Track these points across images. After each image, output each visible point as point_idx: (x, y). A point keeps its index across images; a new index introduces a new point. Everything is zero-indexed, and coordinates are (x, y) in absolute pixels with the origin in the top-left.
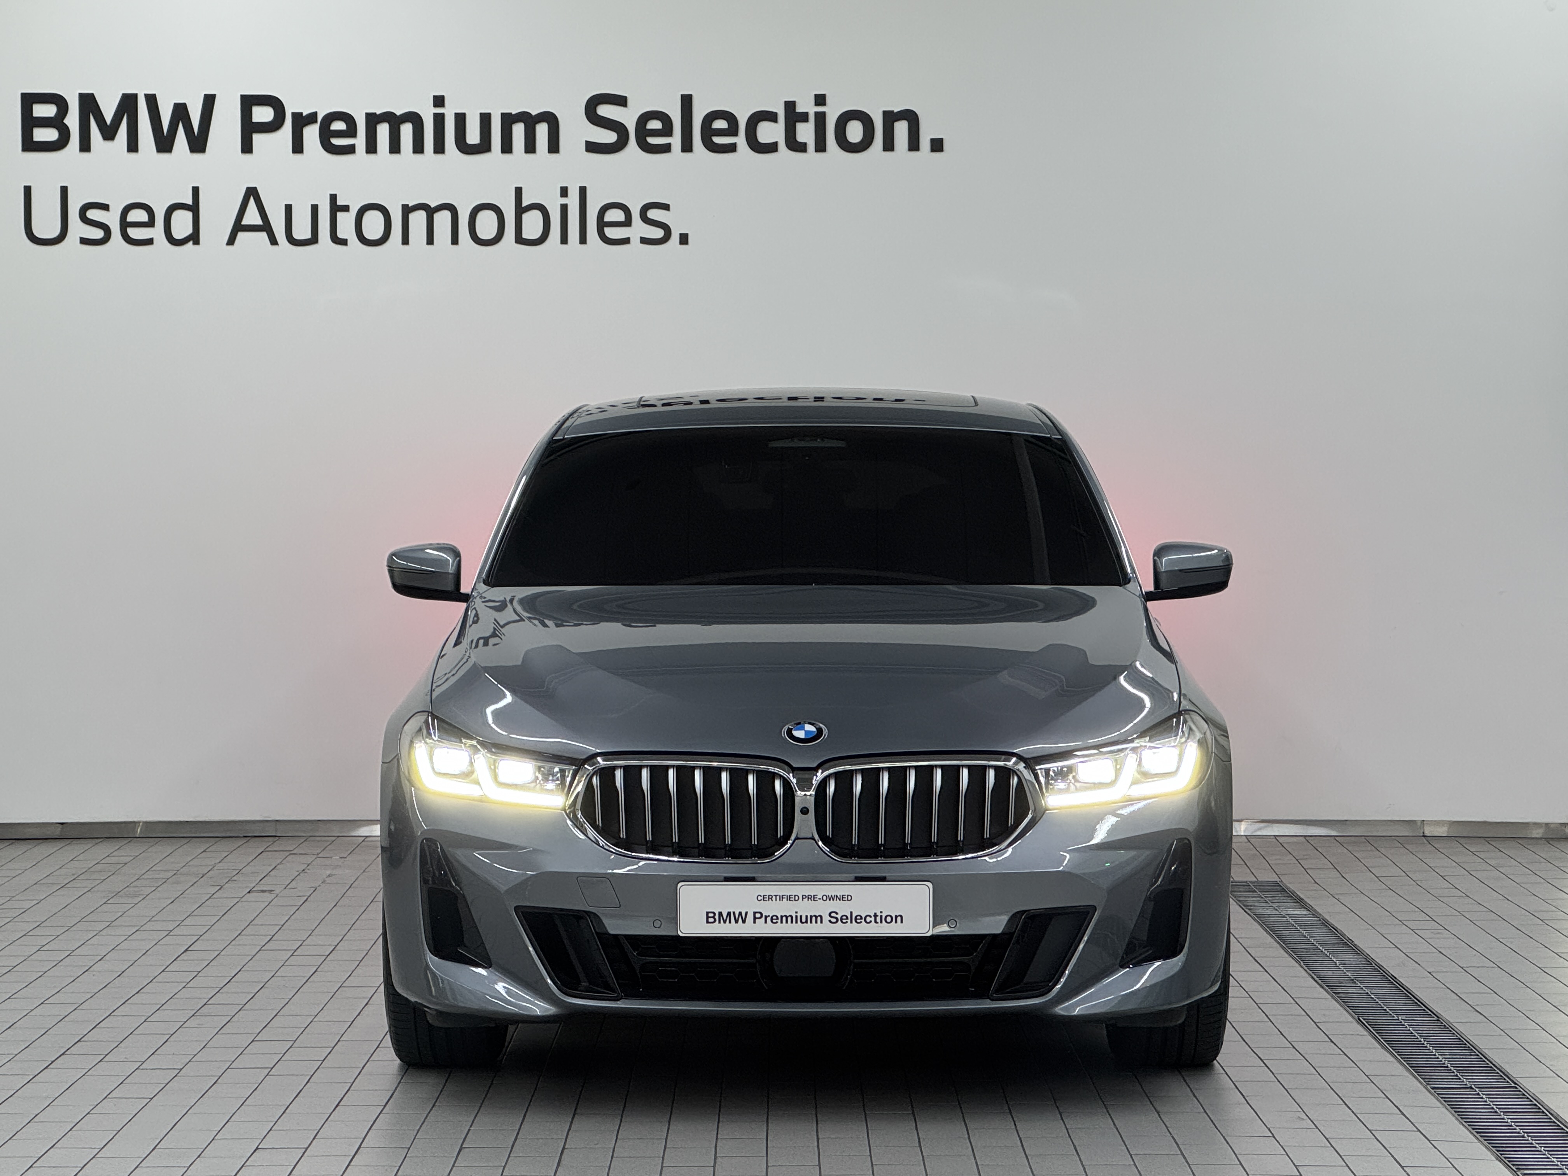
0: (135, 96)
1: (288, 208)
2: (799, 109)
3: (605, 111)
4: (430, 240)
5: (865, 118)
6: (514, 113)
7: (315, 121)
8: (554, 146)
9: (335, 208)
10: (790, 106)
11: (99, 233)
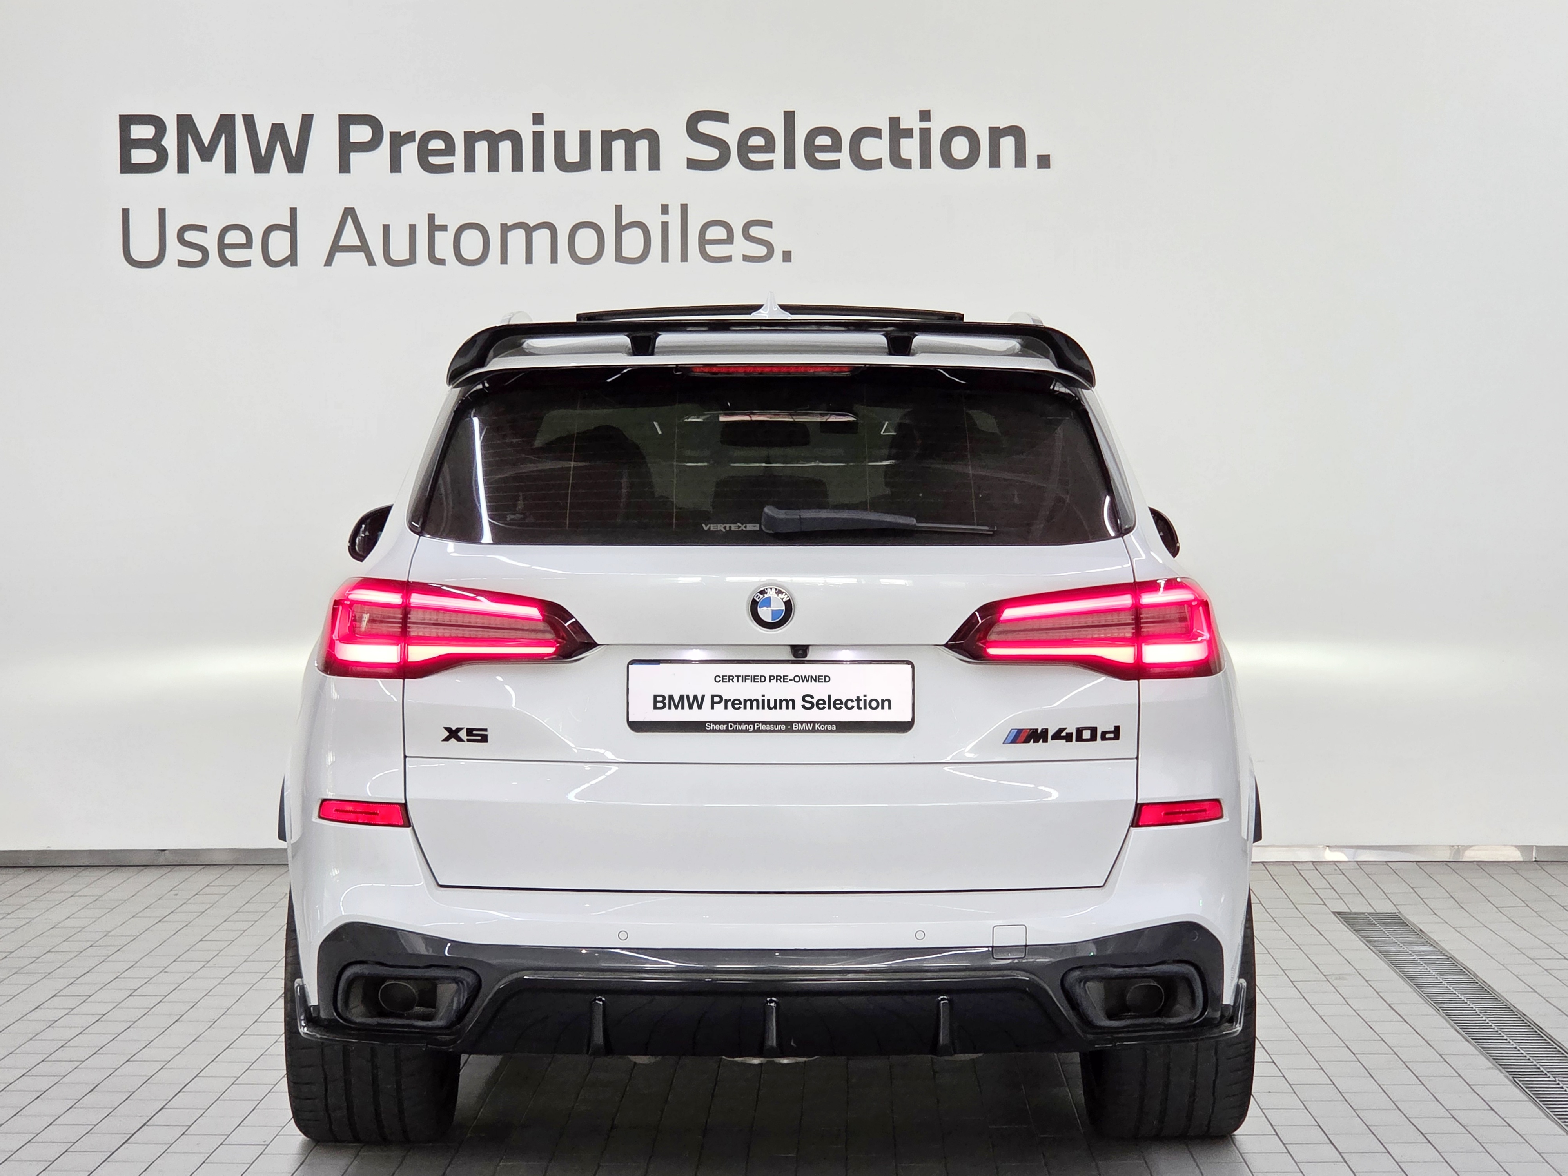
0: (233, 117)
1: (386, 228)
2: (903, 126)
3: (705, 127)
4: (529, 260)
5: (970, 134)
6: (613, 131)
7: (414, 141)
8: (654, 163)
9: (434, 227)
10: (894, 122)
11: (197, 256)
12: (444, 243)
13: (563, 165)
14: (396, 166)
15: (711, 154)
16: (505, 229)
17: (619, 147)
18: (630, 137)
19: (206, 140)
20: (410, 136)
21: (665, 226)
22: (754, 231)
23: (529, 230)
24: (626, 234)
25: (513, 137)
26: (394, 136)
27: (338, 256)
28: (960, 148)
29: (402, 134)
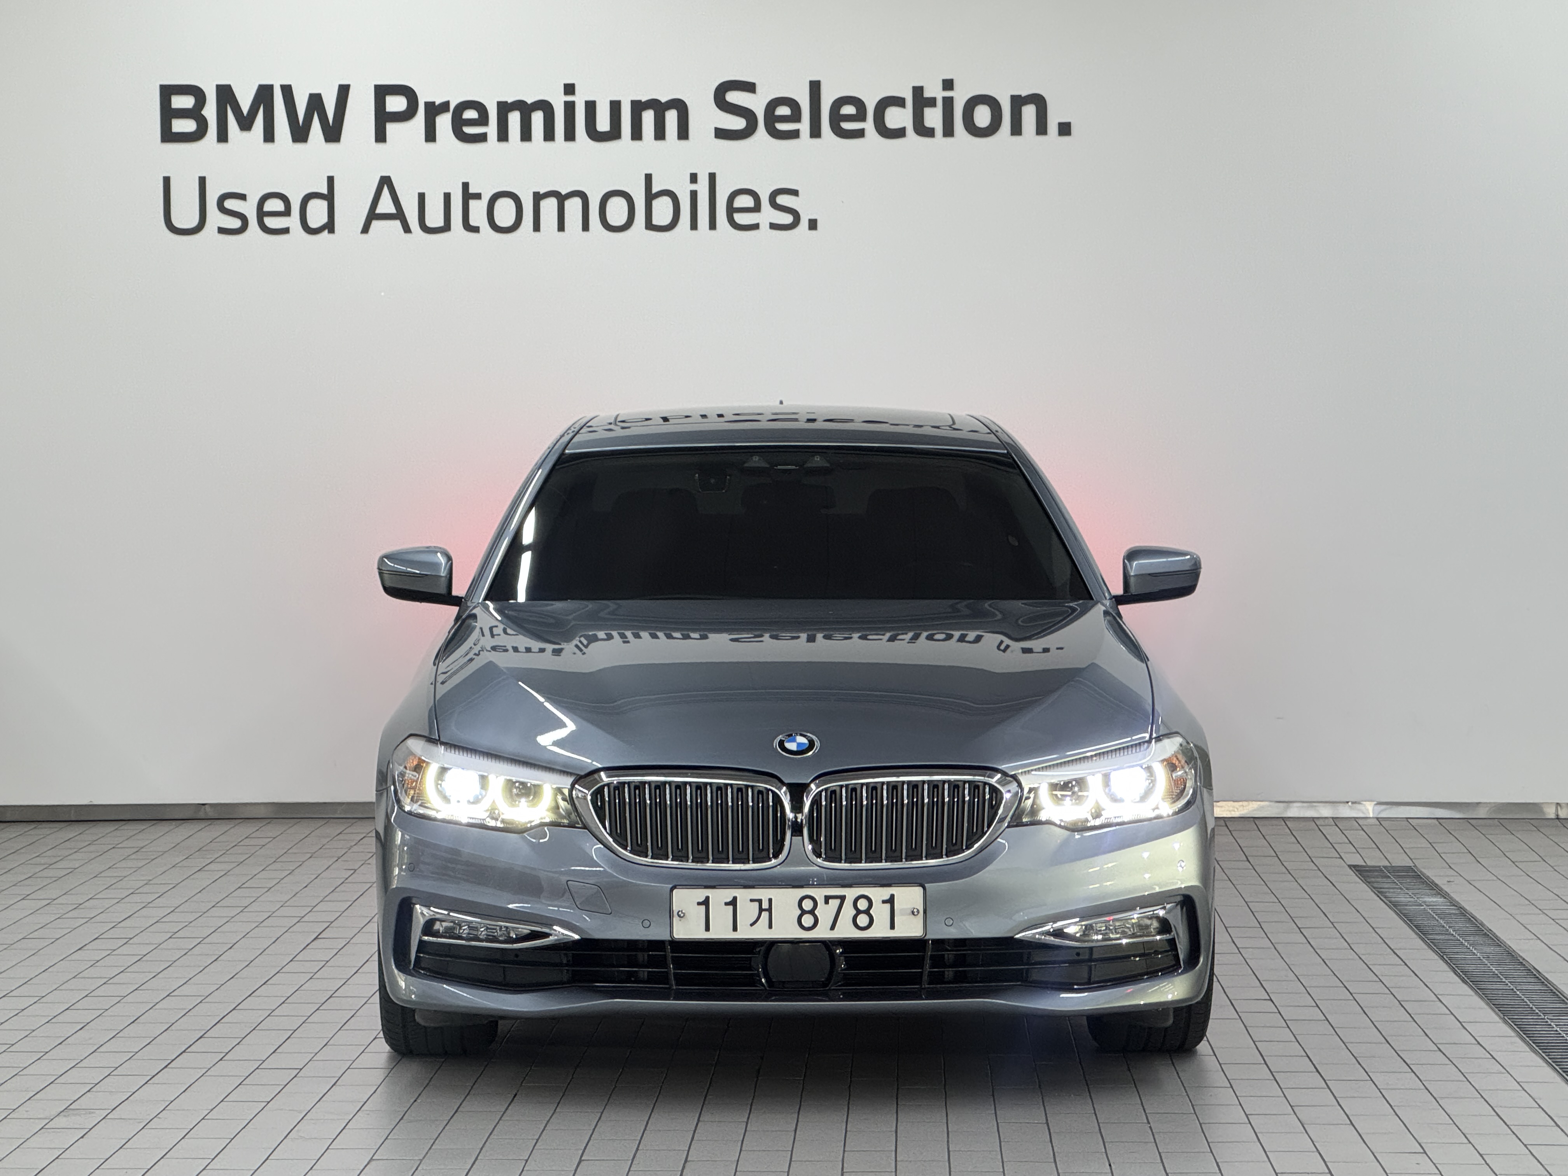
0: (270, 88)
1: (422, 197)
2: (927, 94)
3: (733, 97)
4: (561, 227)
5: (992, 102)
6: (643, 101)
7: (448, 110)
8: (683, 133)
9: (468, 196)
10: (918, 91)
11: (236, 223)
12: (478, 212)
13: (594, 135)
14: (430, 135)
15: (738, 123)
16: (538, 197)
17: (648, 117)
18: (659, 108)
19: (245, 108)
20: (445, 107)
21: (694, 195)
22: (781, 200)
23: (562, 199)
24: (656, 203)
25: (545, 106)
26: (430, 106)
27: (376, 224)
28: (982, 116)
29: (437, 104)
